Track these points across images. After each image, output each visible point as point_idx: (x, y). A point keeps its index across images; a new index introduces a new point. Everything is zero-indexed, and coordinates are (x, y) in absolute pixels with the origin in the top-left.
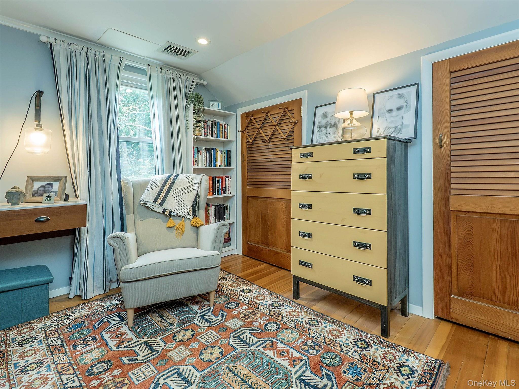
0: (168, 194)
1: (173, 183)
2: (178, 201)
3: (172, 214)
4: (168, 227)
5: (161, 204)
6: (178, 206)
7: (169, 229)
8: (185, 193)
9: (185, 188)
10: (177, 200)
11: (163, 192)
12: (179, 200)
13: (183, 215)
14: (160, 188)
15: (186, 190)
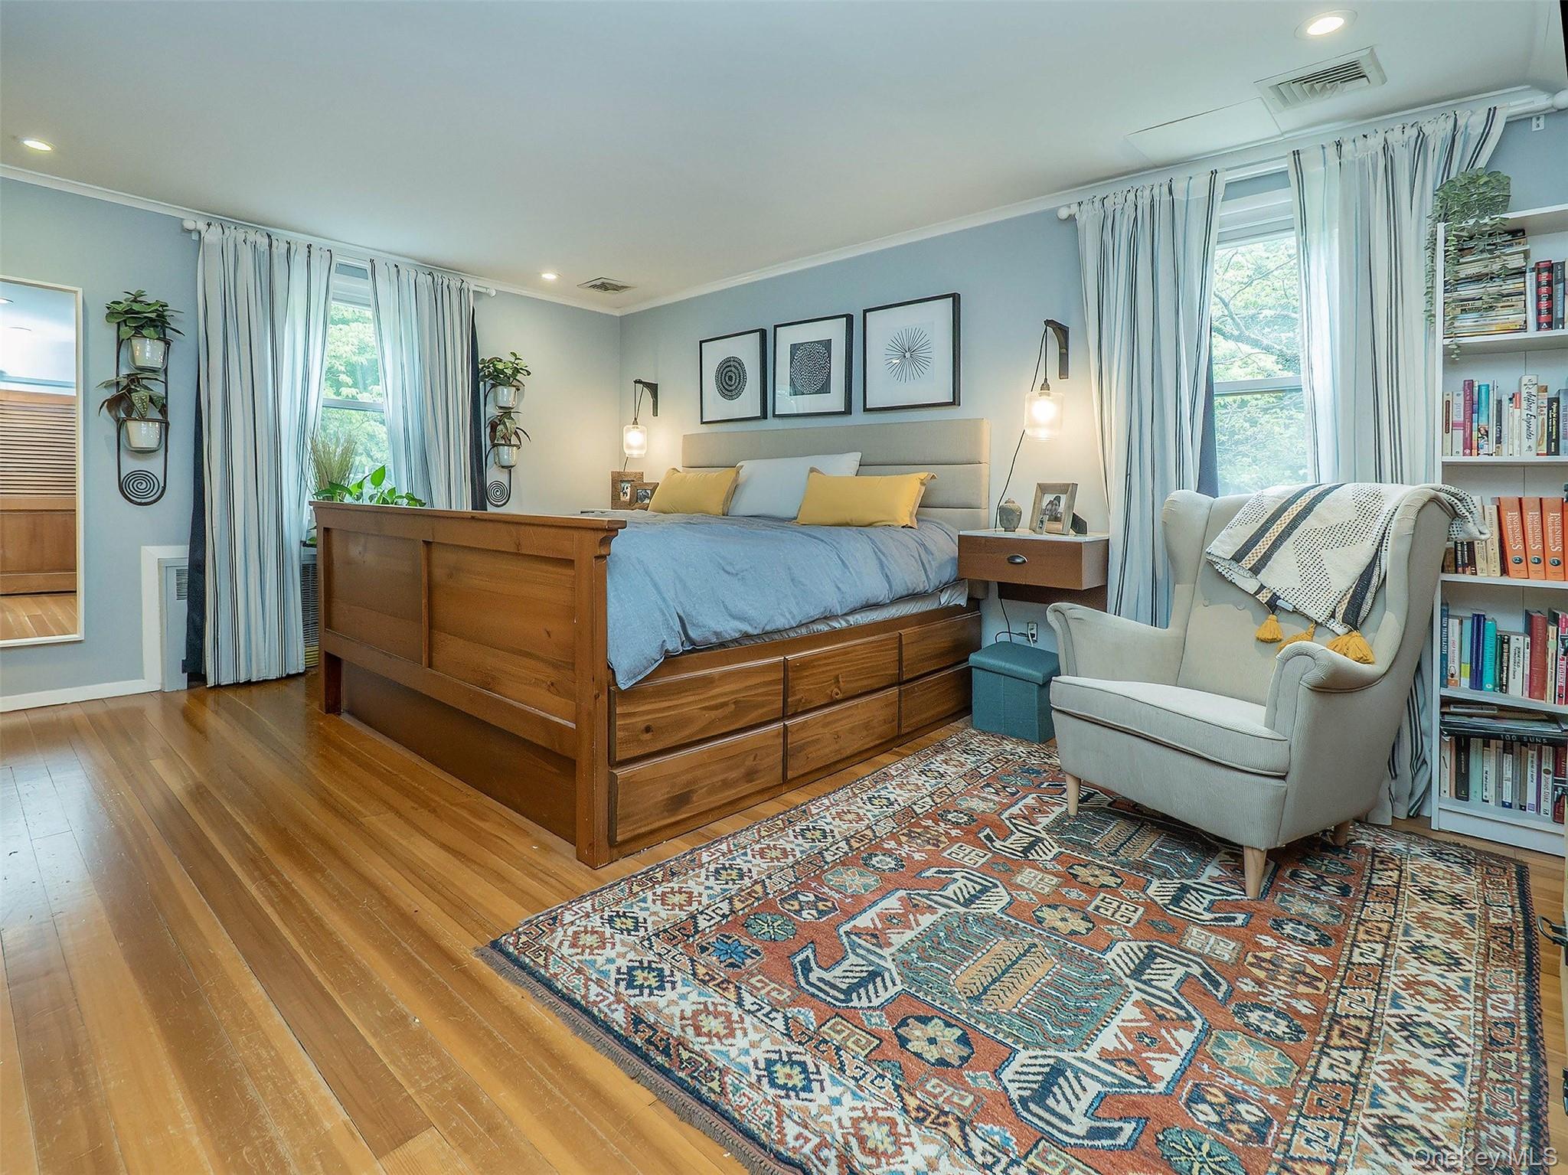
0: (1281, 544)
1: (1308, 510)
2: (1305, 569)
3: (1279, 603)
4: (1258, 639)
5: (1255, 570)
6: (1304, 582)
7: (1261, 644)
8: (1337, 545)
9: (1341, 530)
10: (1302, 565)
11: (1267, 535)
12: (1309, 564)
13: (1311, 612)
14: (1262, 521)
15: (1341, 534)
